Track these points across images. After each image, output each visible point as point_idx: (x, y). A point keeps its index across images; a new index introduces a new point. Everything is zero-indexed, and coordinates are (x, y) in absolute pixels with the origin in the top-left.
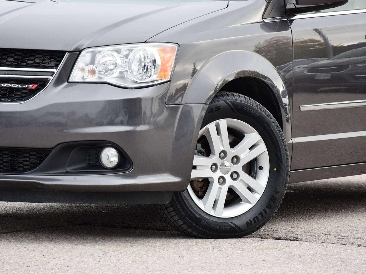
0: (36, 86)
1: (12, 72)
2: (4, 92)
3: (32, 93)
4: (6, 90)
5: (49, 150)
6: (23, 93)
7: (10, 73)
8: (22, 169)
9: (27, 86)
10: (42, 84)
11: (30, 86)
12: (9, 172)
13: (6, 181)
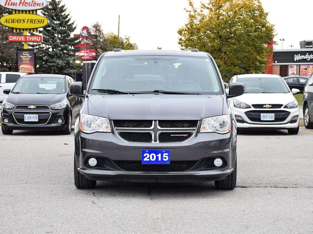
0: (187, 135)
1: (177, 130)
2: (174, 138)
3: (186, 138)
4: (175, 137)
5: (197, 161)
6: (182, 138)
7: (176, 130)
8: (183, 169)
9: (184, 135)
10: (190, 135)
11: (185, 135)
12: (171, 171)
13: (169, 175)
